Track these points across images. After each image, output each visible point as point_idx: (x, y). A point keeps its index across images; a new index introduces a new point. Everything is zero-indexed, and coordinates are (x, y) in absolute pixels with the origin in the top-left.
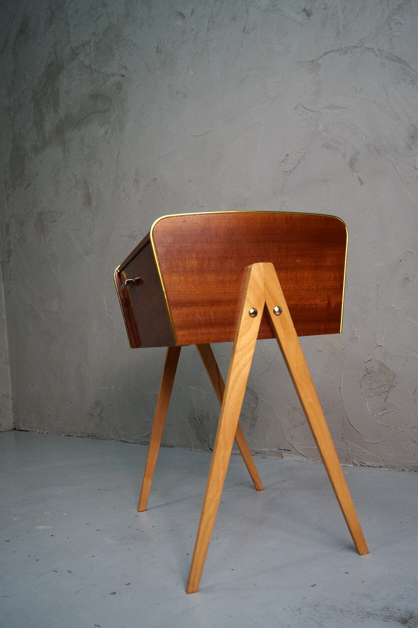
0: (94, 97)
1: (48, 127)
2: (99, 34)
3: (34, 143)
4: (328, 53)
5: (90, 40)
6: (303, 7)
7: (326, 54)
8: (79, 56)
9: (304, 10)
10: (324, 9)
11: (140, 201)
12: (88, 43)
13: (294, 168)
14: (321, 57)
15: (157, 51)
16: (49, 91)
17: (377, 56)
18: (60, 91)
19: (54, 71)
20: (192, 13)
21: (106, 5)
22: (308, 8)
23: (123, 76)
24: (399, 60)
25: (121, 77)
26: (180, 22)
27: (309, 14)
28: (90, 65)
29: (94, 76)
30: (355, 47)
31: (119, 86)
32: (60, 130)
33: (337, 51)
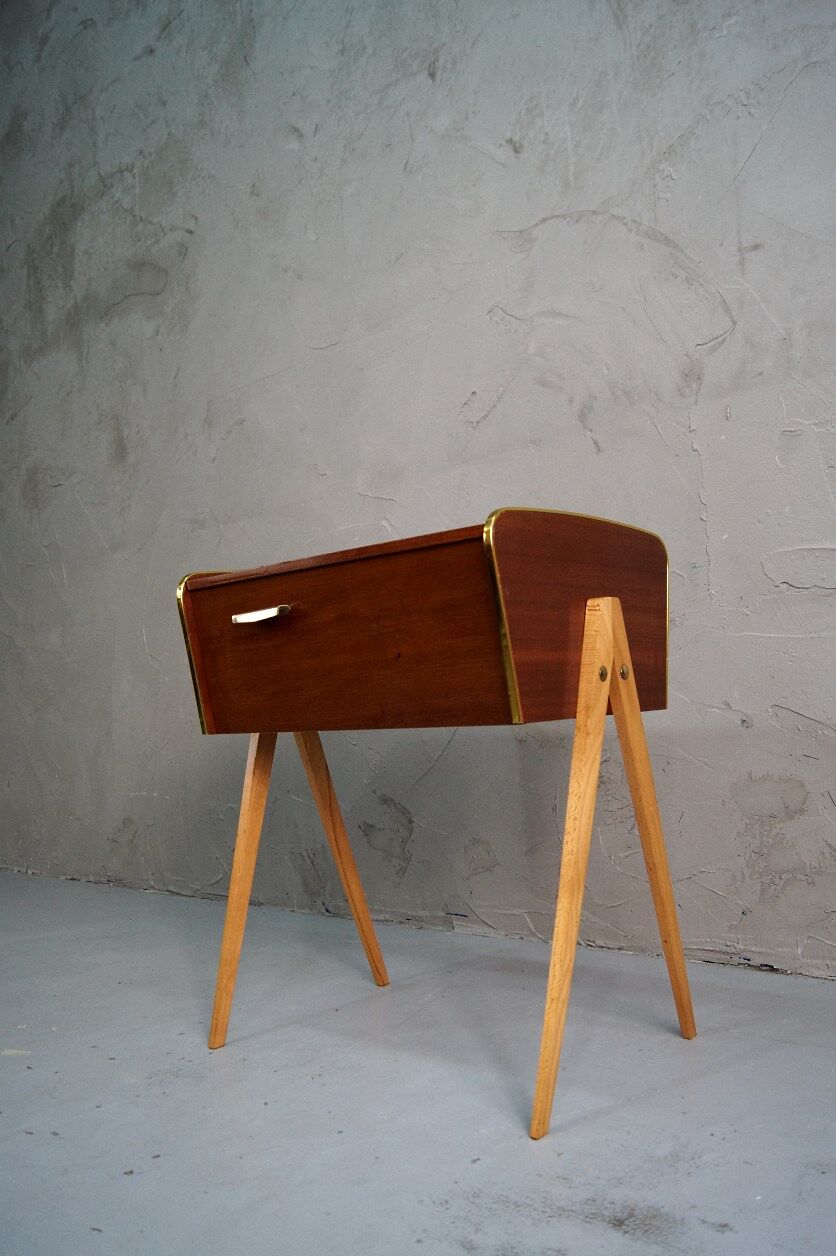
0: (138, 266)
1: (53, 313)
2: (150, 154)
3: (26, 342)
4: (548, 219)
5: (133, 163)
6: (508, 135)
7: (544, 220)
8: (114, 190)
9: (510, 141)
10: (544, 142)
11: (214, 458)
12: (130, 168)
13: (485, 417)
14: (536, 225)
15: (253, 193)
16: (55, 250)
17: (630, 231)
18: (77, 251)
19: (66, 214)
20: (316, 130)
21: (164, 104)
22: (516, 139)
23: (191, 232)
24: (667, 241)
25: (186, 234)
26: (294, 145)
27: (517, 150)
28: (132, 208)
29: (139, 228)
30: (594, 212)
31: (183, 250)
32: (74, 321)
33: (564, 216)
